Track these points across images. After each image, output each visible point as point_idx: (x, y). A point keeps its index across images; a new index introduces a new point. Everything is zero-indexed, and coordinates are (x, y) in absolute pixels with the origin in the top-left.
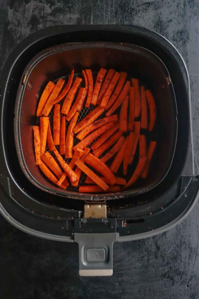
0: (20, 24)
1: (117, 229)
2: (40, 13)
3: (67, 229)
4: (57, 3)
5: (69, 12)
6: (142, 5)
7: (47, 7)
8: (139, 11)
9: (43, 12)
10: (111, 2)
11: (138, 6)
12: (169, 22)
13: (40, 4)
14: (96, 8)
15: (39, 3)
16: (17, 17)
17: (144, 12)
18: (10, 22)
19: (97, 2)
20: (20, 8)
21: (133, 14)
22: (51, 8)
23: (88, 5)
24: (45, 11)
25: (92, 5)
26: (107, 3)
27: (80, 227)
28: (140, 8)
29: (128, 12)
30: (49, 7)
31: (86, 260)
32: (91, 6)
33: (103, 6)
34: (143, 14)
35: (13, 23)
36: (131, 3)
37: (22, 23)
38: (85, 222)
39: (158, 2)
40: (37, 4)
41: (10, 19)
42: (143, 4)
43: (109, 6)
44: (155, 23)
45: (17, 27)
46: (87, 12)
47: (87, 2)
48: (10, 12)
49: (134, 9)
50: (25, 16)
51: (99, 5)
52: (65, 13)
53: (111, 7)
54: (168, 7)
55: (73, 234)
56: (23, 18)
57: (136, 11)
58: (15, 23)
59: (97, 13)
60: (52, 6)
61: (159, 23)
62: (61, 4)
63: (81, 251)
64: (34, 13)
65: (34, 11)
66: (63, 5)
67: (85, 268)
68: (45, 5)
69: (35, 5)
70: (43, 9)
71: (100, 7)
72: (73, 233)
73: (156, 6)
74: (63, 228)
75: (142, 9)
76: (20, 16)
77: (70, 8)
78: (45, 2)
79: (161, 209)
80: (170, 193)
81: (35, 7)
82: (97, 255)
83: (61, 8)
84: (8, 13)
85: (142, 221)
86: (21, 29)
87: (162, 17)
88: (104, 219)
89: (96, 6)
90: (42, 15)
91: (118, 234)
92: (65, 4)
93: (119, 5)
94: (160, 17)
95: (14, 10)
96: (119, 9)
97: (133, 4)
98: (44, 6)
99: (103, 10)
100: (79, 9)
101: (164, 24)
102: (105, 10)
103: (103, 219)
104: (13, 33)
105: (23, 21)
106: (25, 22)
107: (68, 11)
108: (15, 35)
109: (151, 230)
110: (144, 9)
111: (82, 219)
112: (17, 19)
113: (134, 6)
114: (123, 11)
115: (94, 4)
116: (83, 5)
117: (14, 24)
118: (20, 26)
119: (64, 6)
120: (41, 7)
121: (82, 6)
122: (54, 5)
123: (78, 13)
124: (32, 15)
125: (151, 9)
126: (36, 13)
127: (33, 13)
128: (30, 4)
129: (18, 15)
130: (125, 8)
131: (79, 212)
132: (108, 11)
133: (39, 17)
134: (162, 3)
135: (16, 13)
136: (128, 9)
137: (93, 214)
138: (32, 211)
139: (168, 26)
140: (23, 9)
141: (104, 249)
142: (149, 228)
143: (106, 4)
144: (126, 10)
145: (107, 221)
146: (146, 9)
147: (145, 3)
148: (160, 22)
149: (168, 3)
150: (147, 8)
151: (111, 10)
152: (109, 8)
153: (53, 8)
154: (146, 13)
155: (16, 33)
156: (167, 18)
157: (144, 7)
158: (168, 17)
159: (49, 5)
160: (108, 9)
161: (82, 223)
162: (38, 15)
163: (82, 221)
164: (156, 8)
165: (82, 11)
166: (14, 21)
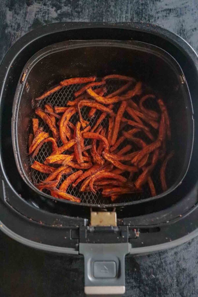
0: (20, 28)
1: (129, 239)
2: (44, 17)
3: (71, 239)
4: (64, 6)
5: (78, 17)
6: (161, 11)
7: (52, 10)
8: (158, 18)
9: (47, 16)
10: (125, 8)
11: (158, 13)
12: (193, 31)
13: (45, 7)
14: (109, 13)
15: (43, 6)
16: (17, 20)
17: (164, 19)
18: (8, 25)
19: (110, 8)
20: (20, 10)
21: (151, 21)
22: (57, 12)
23: (100, 11)
24: (50, 15)
25: (104, 11)
26: (122, 8)
27: (86, 237)
28: (160, 15)
29: (145, 19)
30: (55, 11)
31: (93, 275)
32: (102, 12)
33: (116, 12)
34: (163, 21)
35: (11, 26)
36: (149, 9)
37: (22, 27)
38: (92, 230)
39: (181, 9)
40: (40, 7)
41: (9, 22)
42: (163, 11)
43: (124, 12)
44: (177, 31)
45: (17, 31)
46: (98, 18)
47: (98, 7)
48: (9, 14)
49: (152, 16)
50: (26, 19)
51: (112, 11)
52: (73, 18)
53: (126, 13)
54: (192, 14)
55: (77, 245)
56: (24, 21)
57: (155, 18)
58: (14, 26)
59: (110, 19)
60: (58, 10)
61: (181, 31)
62: (69, 8)
63: (87, 263)
64: (37, 16)
65: (37, 15)
66: (71, 9)
67: (92, 284)
68: (50, 9)
69: (39, 8)
70: (47, 13)
71: (113, 13)
72: (77, 243)
73: (178, 13)
74: (66, 238)
75: (162, 16)
76: (20, 20)
77: (78, 12)
78: (50, 5)
79: (179, 216)
80: (189, 199)
81: (38, 10)
82: (106, 270)
83: (68, 12)
84: (7, 16)
85: (158, 229)
86: (21, 33)
87: (185, 26)
88: (114, 227)
89: (108, 11)
90: (46, 19)
91: (130, 245)
92: (73, 8)
93: (136, 11)
94: (182, 25)
95: (14, 13)
96: (135, 15)
97: (151, 10)
98: (48, 10)
99: (117, 16)
100: (89, 14)
101: (187, 33)
102: (119, 16)
103: (112, 227)
104: (12, 37)
105: (24, 25)
106: (26, 26)
107: (76, 16)
108: (14, 40)
109: (169, 241)
110: (164, 16)
111: (88, 227)
112: (17, 22)
113: (153, 13)
114: (140, 17)
115: (107, 9)
116: (94, 10)
117: (13, 28)
118: (19, 29)
119: (73, 10)
120: (45, 11)
121: (93, 12)
122: (61, 9)
123: (88, 19)
124: (35, 19)
125: (173, 16)
126: (39, 16)
127: (35, 16)
128: (32, 6)
129: (18, 18)
130: (142, 15)
131: (85, 220)
132: (122, 17)
133: (42, 21)
134: (185, 10)
135: (16, 15)
136: (146, 15)
137: (101, 222)
138: (30, 218)
139: (192, 35)
140: (24, 12)
141: (114, 263)
142: (167, 238)
143: (120, 9)
144: (143, 16)
145: (117, 229)
146: (166, 16)
147: (166, 10)
148: (183, 31)
149: (192, 10)
150: (168, 15)
151: (126, 16)
152: (124, 14)
153: (59, 12)
154: (166, 20)
155: (14, 38)
156: (190, 26)
157: (164, 13)
158: (192, 25)
159: (54, 8)
160: (123, 16)
161: (89, 231)
162: (42, 19)
163: (88, 229)
164: (178, 16)
165: (93, 16)
166: (14, 24)
